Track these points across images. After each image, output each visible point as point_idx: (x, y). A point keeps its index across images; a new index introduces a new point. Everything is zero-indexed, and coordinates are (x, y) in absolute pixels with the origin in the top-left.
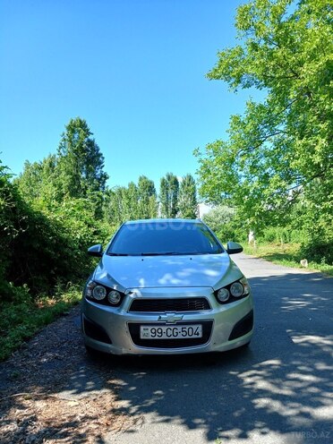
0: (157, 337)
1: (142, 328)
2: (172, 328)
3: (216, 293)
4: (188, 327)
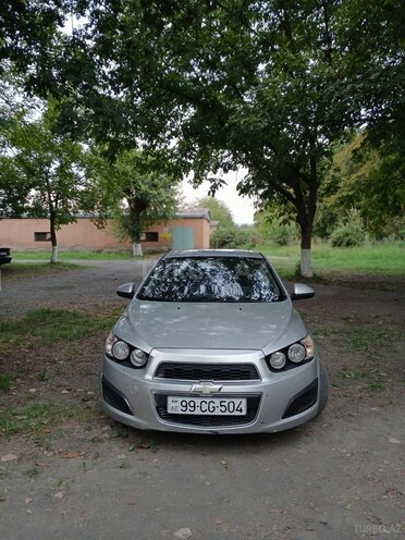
0: (188, 412)
1: (170, 399)
2: (208, 401)
3: (267, 359)
4: (228, 401)
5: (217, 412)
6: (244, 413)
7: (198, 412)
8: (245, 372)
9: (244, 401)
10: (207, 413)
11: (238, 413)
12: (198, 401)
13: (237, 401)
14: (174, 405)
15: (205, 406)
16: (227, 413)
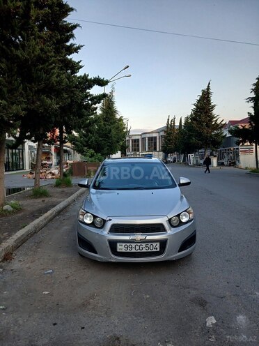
0: (128, 251)
1: (118, 244)
2: (139, 244)
3: (170, 221)
4: (150, 244)
5: (144, 250)
6: (158, 250)
7: (133, 250)
8: (158, 228)
9: (158, 244)
10: (139, 251)
11: (155, 250)
12: (133, 245)
13: (155, 244)
14: (121, 247)
15: (137, 248)
16: (149, 250)
